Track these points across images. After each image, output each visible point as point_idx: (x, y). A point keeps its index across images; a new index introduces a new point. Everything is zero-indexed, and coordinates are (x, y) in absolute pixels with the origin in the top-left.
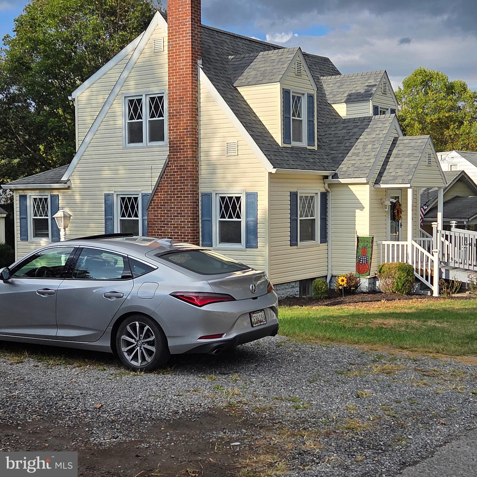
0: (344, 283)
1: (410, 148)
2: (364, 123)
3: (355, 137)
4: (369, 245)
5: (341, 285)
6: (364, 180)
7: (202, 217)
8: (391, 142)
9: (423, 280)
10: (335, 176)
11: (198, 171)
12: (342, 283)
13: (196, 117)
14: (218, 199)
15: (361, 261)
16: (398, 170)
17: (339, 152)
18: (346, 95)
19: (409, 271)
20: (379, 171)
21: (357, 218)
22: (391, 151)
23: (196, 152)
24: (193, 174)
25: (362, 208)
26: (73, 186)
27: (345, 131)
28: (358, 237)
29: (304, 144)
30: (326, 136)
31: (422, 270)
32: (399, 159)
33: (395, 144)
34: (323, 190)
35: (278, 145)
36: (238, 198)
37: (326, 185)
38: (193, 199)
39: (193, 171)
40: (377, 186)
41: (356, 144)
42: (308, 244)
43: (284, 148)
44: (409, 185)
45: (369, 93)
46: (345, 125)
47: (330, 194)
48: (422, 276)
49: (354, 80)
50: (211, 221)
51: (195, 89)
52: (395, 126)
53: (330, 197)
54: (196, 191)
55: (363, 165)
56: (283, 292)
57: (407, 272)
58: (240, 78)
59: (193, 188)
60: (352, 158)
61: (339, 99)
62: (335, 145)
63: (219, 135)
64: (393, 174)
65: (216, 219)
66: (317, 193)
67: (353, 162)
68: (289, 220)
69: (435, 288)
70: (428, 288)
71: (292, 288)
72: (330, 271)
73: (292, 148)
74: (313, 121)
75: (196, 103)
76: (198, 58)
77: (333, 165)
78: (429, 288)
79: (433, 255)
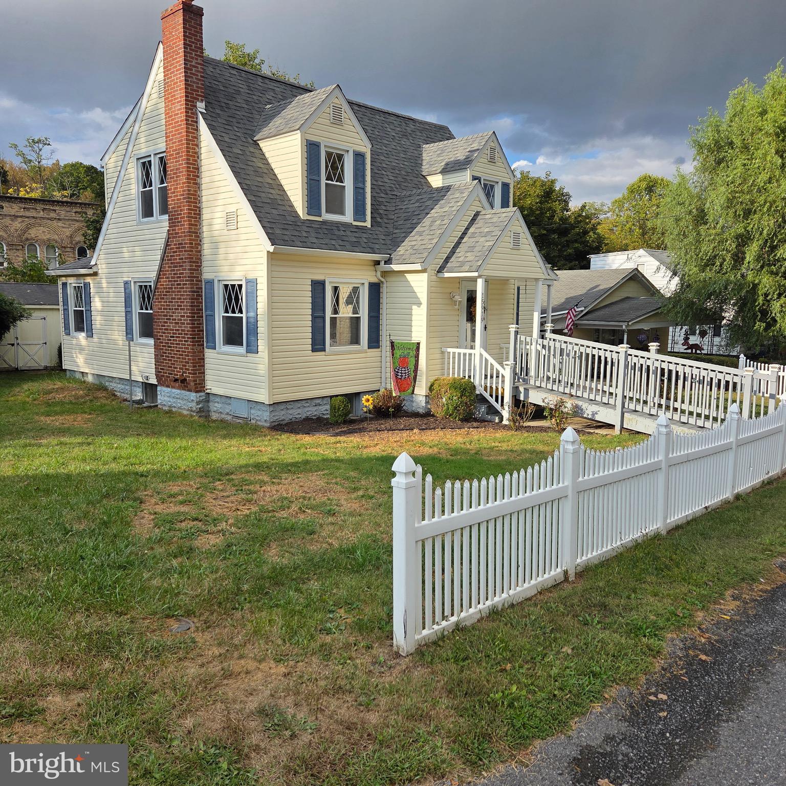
0: (370, 403)
1: (491, 224)
2: (441, 194)
3: (426, 211)
4: (411, 354)
5: (366, 407)
6: (418, 267)
7: (206, 311)
8: (471, 218)
9: (492, 401)
10: (388, 262)
11: (200, 251)
12: (367, 404)
13: (195, 180)
14: (222, 288)
15: (400, 374)
16: (469, 254)
17: (402, 231)
18: (443, 164)
19: (464, 389)
20: (446, 255)
21: (414, 318)
22: (467, 229)
23: (196, 225)
24: (190, 255)
25: (419, 304)
26: (100, 272)
27: (417, 204)
28: (392, 343)
29: (348, 217)
30: (396, 212)
31: (491, 388)
32: (473, 240)
33: (475, 220)
34: (374, 280)
35: (297, 216)
36: (240, 286)
37: (379, 274)
38: (191, 288)
39: (192, 251)
40: (440, 275)
41: (424, 221)
42: (341, 350)
43: (308, 222)
44: (476, 274)
45: (469, 159)
46: (420, 197)
47: (385, 285)
48: (491, 396)
49: (457, 146)
50: (213, 316)
51: (194, 141)
52: (478, 196)
53: (384, 290)
54: (198, 277)
55: (424, 247)
56: (299, 411)
57: (462, 392)
58: (264, 129)
59: (191, 273)
60: (414, 239)
61: (435, 169)
62: (401, 222)
63: (220, 202)
64: (460, 259)
65: (219, 314)
66: (363, 284)
67: (413, 243)
68: (310, 318)
69: (506, 414)
70: (497, 413)
71: (316, 405)
72: (383, 384)
73: (324, 222)
74: (364, 189)
75: (196, 161)
76: (198, 99)
77: (391, 247)
78: (499, 412)
79: (504, 369)
